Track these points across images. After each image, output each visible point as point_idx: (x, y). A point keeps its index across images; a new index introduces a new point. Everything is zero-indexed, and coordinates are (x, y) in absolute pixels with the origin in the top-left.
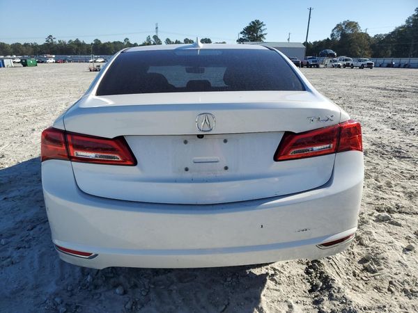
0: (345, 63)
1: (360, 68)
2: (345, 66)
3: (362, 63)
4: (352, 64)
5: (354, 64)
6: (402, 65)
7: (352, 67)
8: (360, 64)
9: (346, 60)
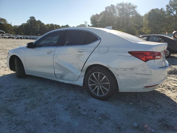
0: (9, 36)
1: (17, 39)
2: (9, 38)
3: (17, 37)
4: (13, 37)
5: (14, 37)
6: (32, 38)
7: (13, 38)
8: (16, 37)
9: (9, 35)
